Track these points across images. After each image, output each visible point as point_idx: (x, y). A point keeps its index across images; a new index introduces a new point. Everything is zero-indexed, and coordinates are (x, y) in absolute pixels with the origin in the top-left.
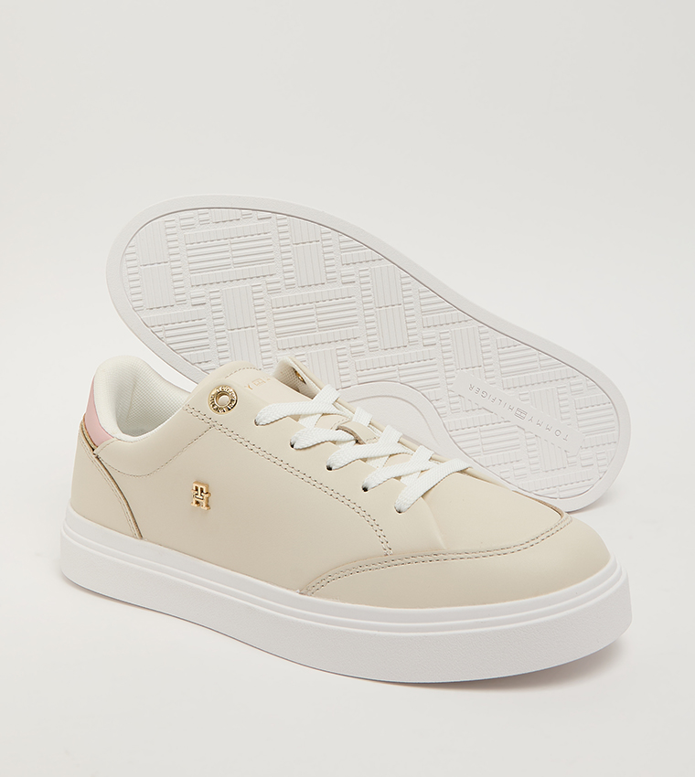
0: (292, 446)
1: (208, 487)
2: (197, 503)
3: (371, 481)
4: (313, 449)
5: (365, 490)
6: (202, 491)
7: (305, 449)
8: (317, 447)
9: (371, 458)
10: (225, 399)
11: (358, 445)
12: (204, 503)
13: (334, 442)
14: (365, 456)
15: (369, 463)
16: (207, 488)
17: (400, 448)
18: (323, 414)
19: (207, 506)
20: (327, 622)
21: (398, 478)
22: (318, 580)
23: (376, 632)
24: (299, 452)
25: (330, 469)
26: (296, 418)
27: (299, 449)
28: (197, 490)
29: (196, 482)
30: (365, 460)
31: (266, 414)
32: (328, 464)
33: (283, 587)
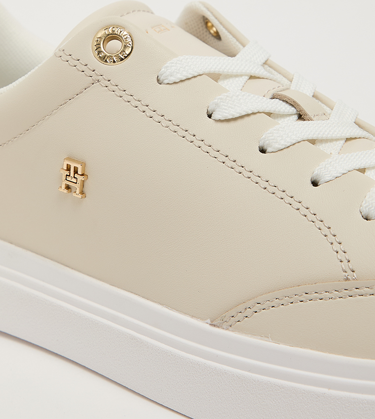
0: (210, 116)
1: (84, 165)
2: (68, 187)
3: (324, 172)
4: (240, 122)
5: (315, 184)
6: (76, 172)
7: (228, 120)
8: (246, 119)
9: (322, 141)
10: (115, 46)
11: (301, 122)
12: (77, 187)
13: (269, 114)
14: (314, 137)
15: (322, 147)
16: (84, 169)
17: (358, 132)
18: (251, 77)
19: (82, 193)
20: (251, 369)
21: (363, 171)
22: (241, 308)
23: (325, 390)
24: (219, 124)
25: (263, 151)
26: (216, 77)
27: (220, 121)
28: (68, 169)
29: (69, 159)
30: (313, 142)
31: (175, 69)
32: (261, 144)
33: (185, 314)
